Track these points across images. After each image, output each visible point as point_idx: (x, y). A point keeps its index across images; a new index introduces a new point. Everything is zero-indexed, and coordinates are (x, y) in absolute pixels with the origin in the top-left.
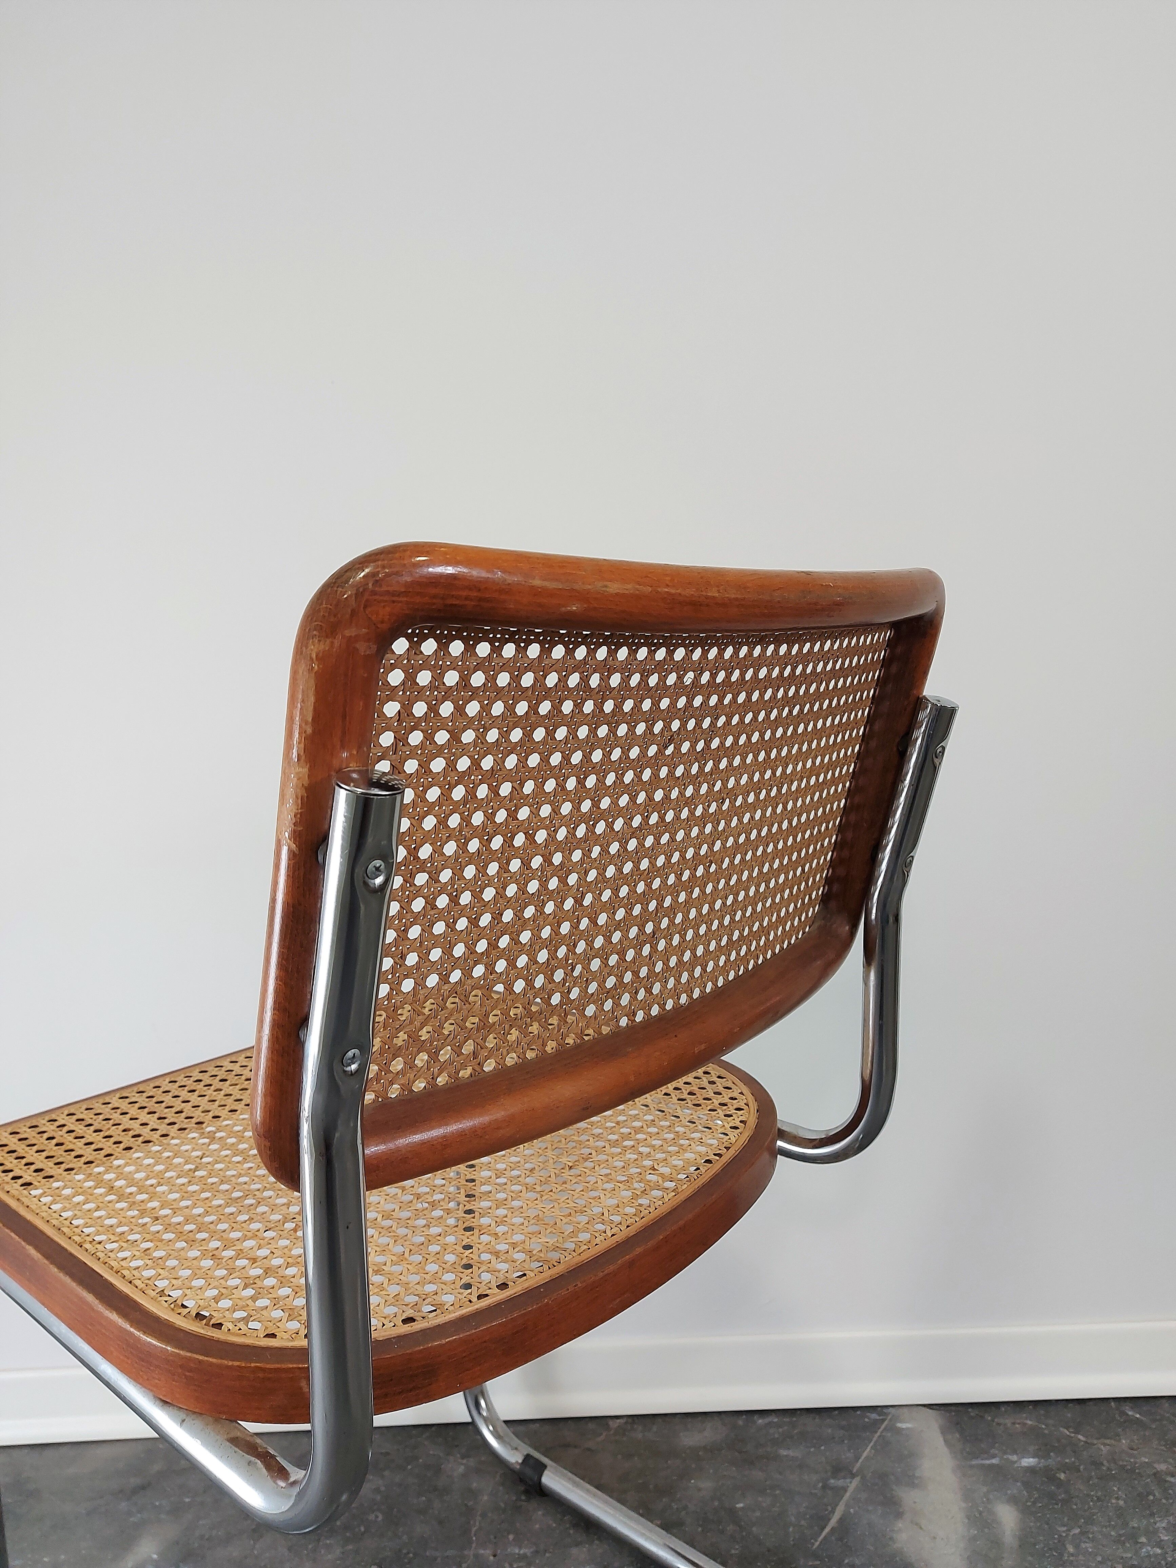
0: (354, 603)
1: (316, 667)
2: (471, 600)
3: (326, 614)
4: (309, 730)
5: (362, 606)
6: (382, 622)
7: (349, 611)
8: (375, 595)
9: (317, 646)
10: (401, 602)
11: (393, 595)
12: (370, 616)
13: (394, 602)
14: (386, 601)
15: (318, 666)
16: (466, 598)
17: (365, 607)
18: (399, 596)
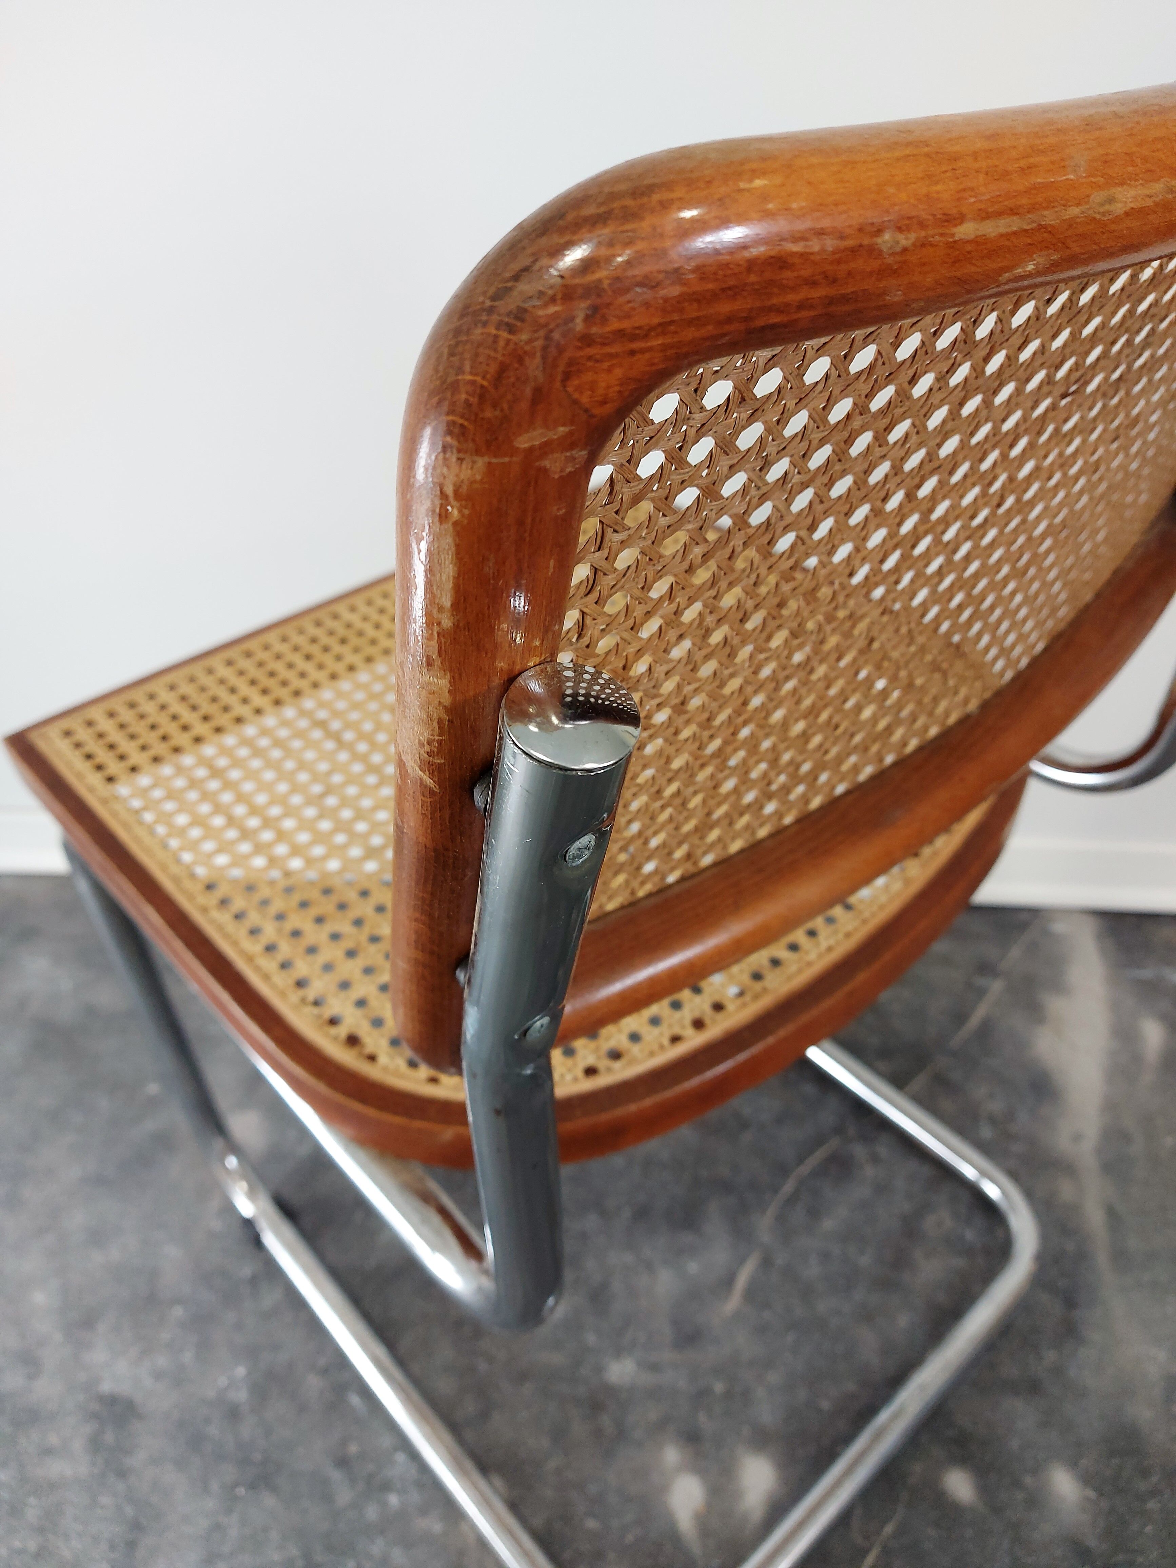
0: (539, 374)
1: (456, 513)
2: (812, 307)
3: (474, 400)
4: (447, 622)
5: (559, 377)
6: (604, 402)
7: (528, 391)
8: (589, 345)
9: (455, 469)
10: (650, 349)
11: (633, 338)
12: (576, 396)
13: (632, 353)
14: (611, 356)
15: (460, 511)
16: (800, 307)
17: (567, 377)
18: (646, 337)
